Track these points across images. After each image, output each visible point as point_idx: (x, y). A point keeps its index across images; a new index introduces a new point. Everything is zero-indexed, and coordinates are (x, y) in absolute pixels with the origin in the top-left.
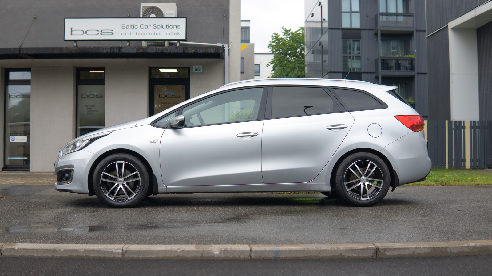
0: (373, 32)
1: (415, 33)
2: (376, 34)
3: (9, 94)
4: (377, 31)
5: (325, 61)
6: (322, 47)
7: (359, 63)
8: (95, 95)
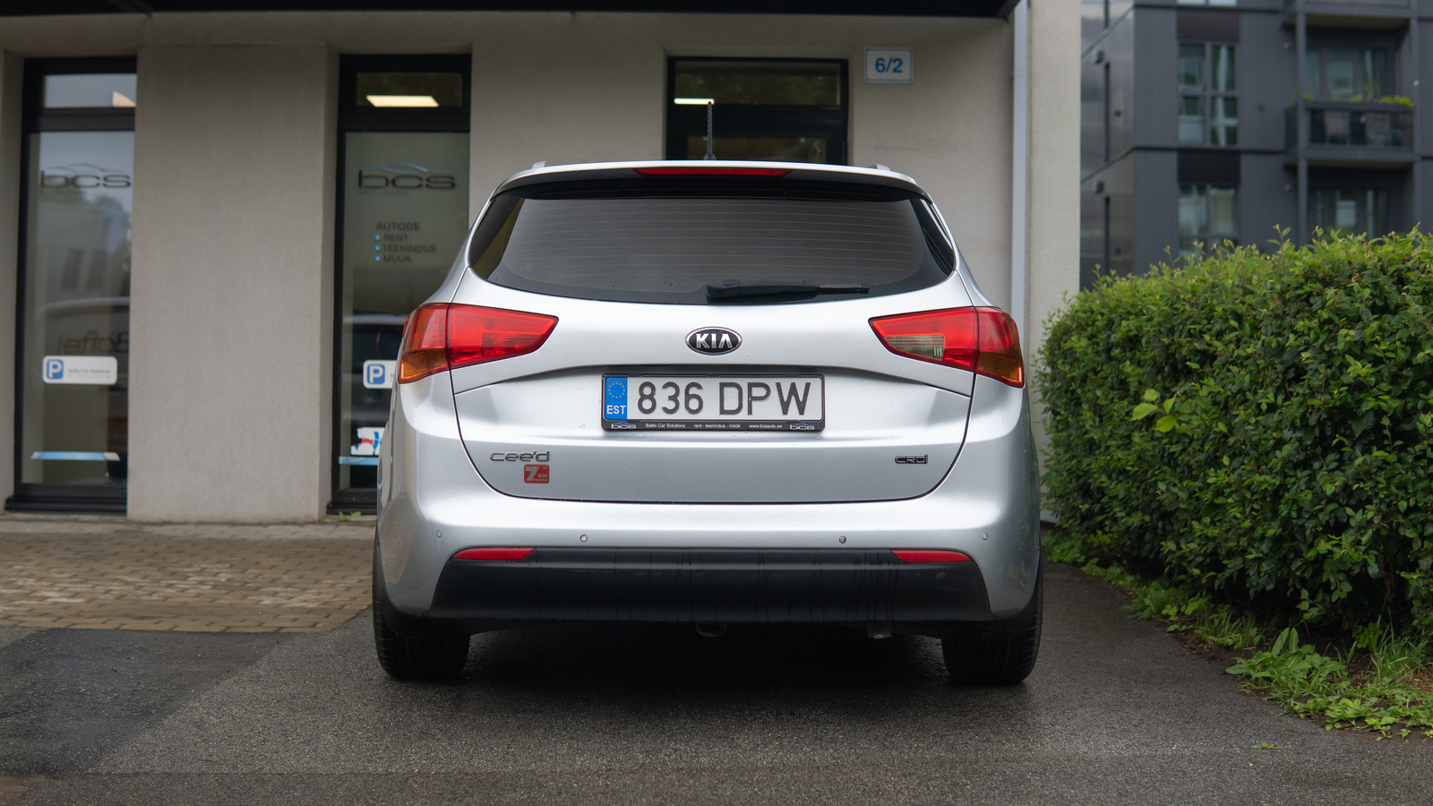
0: (1276, 22)
1: (1414, 25)
2: (1289, 28)
3: (43, 173)
4: (1294, 16)
5: (1118, 114)
6: (1107, 67)
7: (1232, 122)
8: (421, 179)
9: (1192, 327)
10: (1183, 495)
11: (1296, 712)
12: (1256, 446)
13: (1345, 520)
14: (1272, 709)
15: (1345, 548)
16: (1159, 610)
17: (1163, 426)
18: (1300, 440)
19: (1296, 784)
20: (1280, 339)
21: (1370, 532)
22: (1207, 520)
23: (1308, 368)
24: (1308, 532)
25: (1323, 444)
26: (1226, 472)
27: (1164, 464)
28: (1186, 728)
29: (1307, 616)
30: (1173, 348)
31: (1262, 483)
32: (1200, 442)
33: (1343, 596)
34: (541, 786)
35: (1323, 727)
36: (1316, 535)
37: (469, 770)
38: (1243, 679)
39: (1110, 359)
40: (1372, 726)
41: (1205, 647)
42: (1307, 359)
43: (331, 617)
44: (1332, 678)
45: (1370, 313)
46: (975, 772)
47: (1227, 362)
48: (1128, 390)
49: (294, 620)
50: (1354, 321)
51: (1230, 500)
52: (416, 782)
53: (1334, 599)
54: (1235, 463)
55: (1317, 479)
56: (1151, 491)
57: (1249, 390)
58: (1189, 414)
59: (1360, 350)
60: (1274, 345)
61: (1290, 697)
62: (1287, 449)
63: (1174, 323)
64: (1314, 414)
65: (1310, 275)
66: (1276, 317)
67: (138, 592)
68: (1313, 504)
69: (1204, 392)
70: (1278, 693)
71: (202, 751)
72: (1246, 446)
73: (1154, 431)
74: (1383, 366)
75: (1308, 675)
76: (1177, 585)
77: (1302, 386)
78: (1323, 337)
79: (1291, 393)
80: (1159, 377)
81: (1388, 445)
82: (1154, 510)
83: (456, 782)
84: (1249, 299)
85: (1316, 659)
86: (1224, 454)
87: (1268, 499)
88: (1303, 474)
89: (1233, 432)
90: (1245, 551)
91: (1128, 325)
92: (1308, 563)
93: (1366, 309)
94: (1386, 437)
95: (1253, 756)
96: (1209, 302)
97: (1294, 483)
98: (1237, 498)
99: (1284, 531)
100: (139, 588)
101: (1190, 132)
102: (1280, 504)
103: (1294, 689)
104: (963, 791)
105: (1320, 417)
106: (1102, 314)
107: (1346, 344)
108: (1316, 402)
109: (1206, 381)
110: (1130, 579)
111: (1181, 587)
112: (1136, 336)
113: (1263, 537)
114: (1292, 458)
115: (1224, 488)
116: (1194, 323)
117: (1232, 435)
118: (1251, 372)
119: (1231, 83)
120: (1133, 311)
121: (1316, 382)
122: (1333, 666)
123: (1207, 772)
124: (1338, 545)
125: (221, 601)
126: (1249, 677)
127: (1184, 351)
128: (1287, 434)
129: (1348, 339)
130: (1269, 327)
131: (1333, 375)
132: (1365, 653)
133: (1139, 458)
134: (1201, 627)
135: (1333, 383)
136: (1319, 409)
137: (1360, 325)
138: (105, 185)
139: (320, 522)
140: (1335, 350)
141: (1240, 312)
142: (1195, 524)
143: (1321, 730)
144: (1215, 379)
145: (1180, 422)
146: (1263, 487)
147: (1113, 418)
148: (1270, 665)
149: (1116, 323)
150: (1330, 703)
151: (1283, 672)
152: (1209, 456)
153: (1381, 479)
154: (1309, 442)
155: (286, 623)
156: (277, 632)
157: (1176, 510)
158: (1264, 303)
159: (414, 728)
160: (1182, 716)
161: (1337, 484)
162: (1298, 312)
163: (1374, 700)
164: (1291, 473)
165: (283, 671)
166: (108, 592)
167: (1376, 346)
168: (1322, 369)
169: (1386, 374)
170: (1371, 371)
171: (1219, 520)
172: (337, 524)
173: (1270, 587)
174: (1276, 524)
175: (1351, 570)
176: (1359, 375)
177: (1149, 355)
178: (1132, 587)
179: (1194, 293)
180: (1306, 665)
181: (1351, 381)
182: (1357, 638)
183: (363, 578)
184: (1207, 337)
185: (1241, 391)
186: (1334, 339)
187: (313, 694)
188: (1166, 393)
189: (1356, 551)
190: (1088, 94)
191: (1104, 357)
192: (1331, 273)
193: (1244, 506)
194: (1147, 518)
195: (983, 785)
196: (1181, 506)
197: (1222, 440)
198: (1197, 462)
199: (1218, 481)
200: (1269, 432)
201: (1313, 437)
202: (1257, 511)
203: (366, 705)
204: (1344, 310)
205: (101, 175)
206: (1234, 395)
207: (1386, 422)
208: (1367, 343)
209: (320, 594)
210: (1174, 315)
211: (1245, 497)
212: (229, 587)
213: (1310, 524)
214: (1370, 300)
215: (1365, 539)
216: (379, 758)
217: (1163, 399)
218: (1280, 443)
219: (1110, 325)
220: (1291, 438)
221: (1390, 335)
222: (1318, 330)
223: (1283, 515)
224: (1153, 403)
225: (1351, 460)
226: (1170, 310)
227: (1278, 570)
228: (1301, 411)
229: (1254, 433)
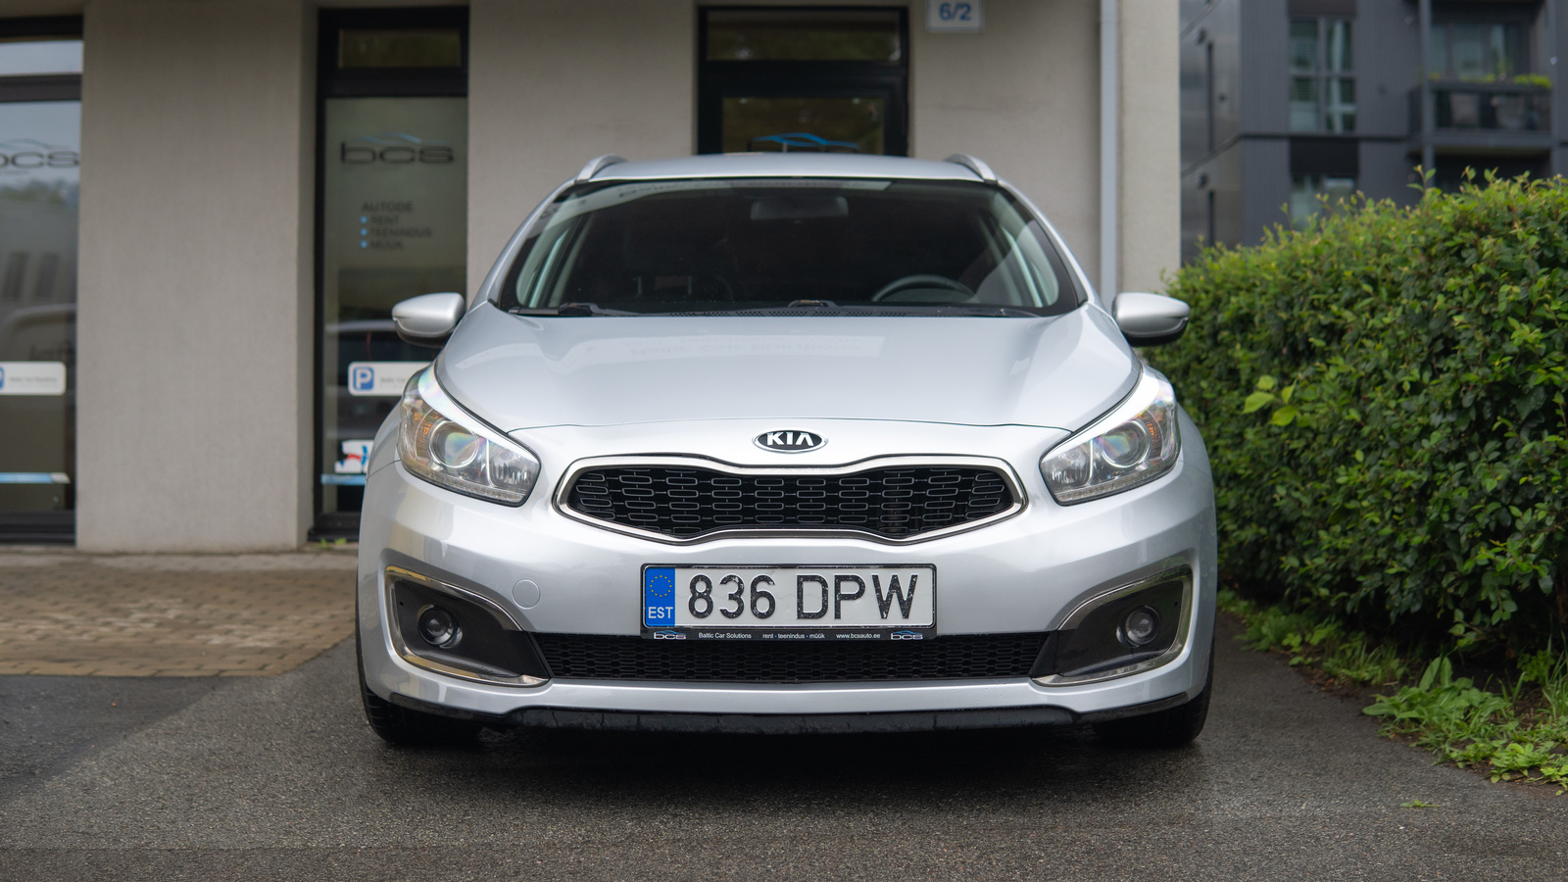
2: (1412, 2)
5: (1222, 98)
6: (1210, 48)
7: (1349, 109)
8: (413, 151)
9: (1316, 296)
10: (1307, 501)
11: (1453, 761)
12: (1397, 435)
13: (1509, 523)
14: (1422, 757)
15: (1510, 557)
16: (1280, 639)
17: (1280, 419)
18: (1452, 425)
19: (1461, 853)
20: (1425, 303)
21: (1541, 536)
22: (1337, 528)
23: (1461, 337)
24: (1463, 538)
25: (1481, 430)
26: (1359, 470)
27: (1283, 465)
28: (1317, 782)
29: (1462, 643)
30: (1293, 324)
31: (1406, 479)
32: (1327, 436)
33: (1506, 617)
34: (494, 864)
35: (1488, 778)
36: (1473, 542)
37: (409, 844)
38: (1385, 721)
39: (1217, 344)
40: (1549, 777)
41: (1336, 683)
42: (1461, 324)
43: (286, 658)
44: (1496, 718)
45: (1537, 266)
46: (1051, 840)
47: (1359, 335)
48: (1239, 380)
49: (241, 662)
50: (1518, 276)
51: (1365, 503)
52: (337, 860)
53: (1495, 620)
54: (1371, 459)
55: (1474, 472)
56: (1268, 498)
57: (1388, 368)
58: (1313, 402)
59: (1525, 311)
60: (1418, 310)
61: (1444, 742)
62: (1436, 436)
63: (1294, 294)
64: (1468, 393)
65: (1461, 223)
66: (1421, 276)
67: (68, 632)
68: (1469, 504)
69: (1332, 374)
70: (1429, 738)
71: (81, 822)
72: (1385, 436)
73: (1270, 426)
74: (1555, 330)
75: (1465, 715)
76: (1300, 610)
77: (1454, 359)
78: (1479, 298)
79: (1441, 371)
80: (1276, 361)
81: (1562, 429)
82: (1272, 522)
83: (389, 859)
84: (1387, 259)
85: (1475, 695)
86: (1356, 447)
87: (1413, 500)
88: (1456, 468)
89: (1367, 421)
90: (1383, 566)
91: (1238, 302)
92: (1462, 578)
93: (1533, 261)
94: (1559, 418)
95: (1403, 817)
96: (1336, 267)
97: (1445, 479)
98: (1373, 501)
99: (1433, 538)
100: (70, 627)
101: (1302, 120)
102: (1428, 504)
103: (1449, 732)
104: (1034, 866)
105: (1477, 396)
106: (1207, 292)
107: (1508, 304)
108: (1472, 376)
109: (1333, 360)
110: (1243, 604)
111: (1305, 612)
112: (1248, 315)
113: (1406, 547)
114: (1441, 449)
115: (1357, 489)
116: (1317, 292)
117: (1367, 424)
118: (1388, 346)
119: (1347, 63)
120: (1244, 285)
121: (1472, 352)
122: (1496, 703)
123: (1346, 838)
124: (1503, 554)
125: (163, 642)
126: (1392, 717)
127: (1306, 327)
128: (1436, 419)
129: (1511, 297)
130: (1411, 291)
131: (1493, 343)
132: (1534, 688)
133: (1253, 460)
134: (1330, 660)
135: (1492, 353)
136: (1475, 387)
137: (1525, 281)
138: (50, 165)
139: (299, 551)
140: (1495, 312)
141: (1373, 276)
142: (1322, 534)
143: (1485, 783)
144: (1344, 357)
145: (1302, 412)
146: (1407, 484)
147: (1222, 414)
148: (1418, 703)
149: (1224, 301)
150: (1496, 749)
151: (1435, 711)
152: (1338, 451)
153: (1555, 471)
154: (1463, 428)
155: (230, 666)
156: (217, 676)
157: (1298, 520)
158: (1405, 261)
159: (353, 791)
160: (1312, 767)
161: (1499, 478)
162: (1447, 270)
163: (1550, 744)
164: (1441, 467)
165: (210, 722)
166: (31, 631)
167: (1546, 306)
168: (1479, 336)
169: (1558, 340)
170: (1541, 336)
171: (1352, 529)
172: (318, 553)
173: (1416, 608)
174: (1423, 529)
175: (1518, 584)
176: (1525, 342)
177: (1263, 336)
178: (1245, 613)
179: (1317, 258)
180: (1463, 703)
181: (1516, 350)
182: (1523, 668)
183: (336, 612)
184: (1334, 308)
185: (1377, 370)
186: (1494, 300)
187: (238, 750)
188: (1285, 379)
189: (1525, 560)
190: (1189, 80)
191: (1209, 342)
192: (1487, 220)
193: (1382, 510)
194: (1263, 531)
195: (1060, 858)
196: (1305, 513)
197: (1355, 431)
198: (1324, 459)
199: (1349, 481)
200: (1413, 417)
201: (1468, 421)
202: (1399, 515)
203: (299, 762)
204: (1505, 264)
205: (45, 152)
206: (1369, 376)
207: (1559, 399)
208: (1534, 303)
209: (281, 631)
210: (1293, 285)
211: (1384, 499)
212: (176, 625)
213: (1465, 530)
214: (1537, 250)
215: (1535, 545)
216: (300, 829)
217: (1281, 387)
218: (1427, 431)
219: (1216, 304)
220: (1441, 425)
221: (1563, 293)
222: (1473, 289)
223: (1432, 518)
224: (1268, 391)
225: (1516, 449)
226: (1289, 280)
227: (1426, 586)
228: (1453, 389)
229: (1394, 419)
